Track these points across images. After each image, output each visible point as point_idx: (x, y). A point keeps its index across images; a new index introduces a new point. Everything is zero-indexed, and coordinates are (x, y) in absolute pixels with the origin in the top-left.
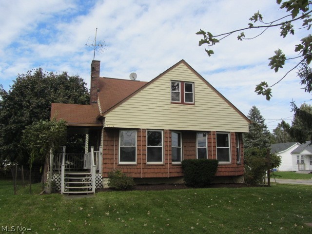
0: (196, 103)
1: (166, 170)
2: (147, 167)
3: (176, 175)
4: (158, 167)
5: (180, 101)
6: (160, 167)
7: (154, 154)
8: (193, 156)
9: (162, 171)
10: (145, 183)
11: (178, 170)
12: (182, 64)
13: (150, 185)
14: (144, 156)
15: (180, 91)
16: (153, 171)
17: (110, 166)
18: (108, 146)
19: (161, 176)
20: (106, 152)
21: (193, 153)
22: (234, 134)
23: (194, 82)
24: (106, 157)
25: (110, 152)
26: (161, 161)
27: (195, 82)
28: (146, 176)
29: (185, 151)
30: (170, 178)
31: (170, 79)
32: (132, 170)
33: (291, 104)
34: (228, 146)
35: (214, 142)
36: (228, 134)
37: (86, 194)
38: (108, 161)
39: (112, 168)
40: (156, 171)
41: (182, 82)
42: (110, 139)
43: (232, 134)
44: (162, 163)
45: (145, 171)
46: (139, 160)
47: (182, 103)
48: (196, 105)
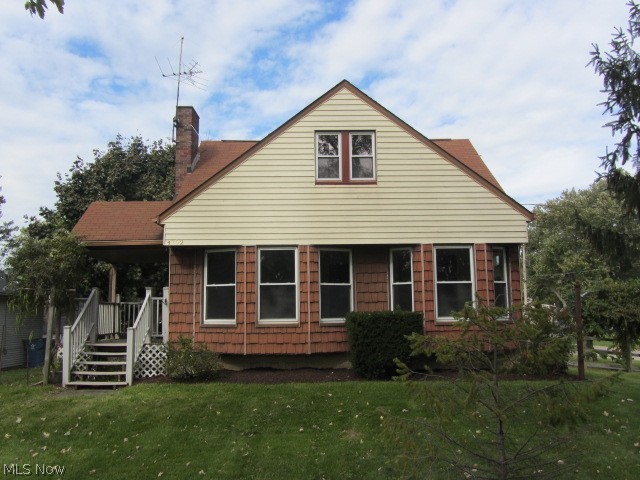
0: (379, 179)
1: (302, 336)
2: (258, 331)
3: (333, 348)
4: (284, 330)
5: (340, 178)
6: (289, 330)
7: (277, 301)
8: (381, 305)
9: (295, 338)
10: (264, 366)
11: (339, 338)
12: (345, 91)
13: (275, 370)
14: (252, 306)
15: (340, 155)
16: (271, 338)
17: (185, 328)
18: (180, 287)
19: (291, 350)
20: (177, 298)
21: (381, 297)
22: (485, 248)
23: (374, 131)
24: (178, 308)
25: (186, 299)
26: (294, 317)
27: (378, 129)
28: (256, 350)
29: (358, 293)
30: (314, 355)
31: (313, 129)
32: (228, 338)
33: (601, 162)
34: (469, 279)
35: (429, 271)
36: (468, 250)
37: (110, 387)
38: (182, 318)
39: (190, 333)
40: (280, 338)
41: (345, 133)
42: (185, 271)
43: (479, 249)
44: (295, 321)
45: (254, 339)
46: (240, 315)
47: (346, 181)
48: (379, 184)
